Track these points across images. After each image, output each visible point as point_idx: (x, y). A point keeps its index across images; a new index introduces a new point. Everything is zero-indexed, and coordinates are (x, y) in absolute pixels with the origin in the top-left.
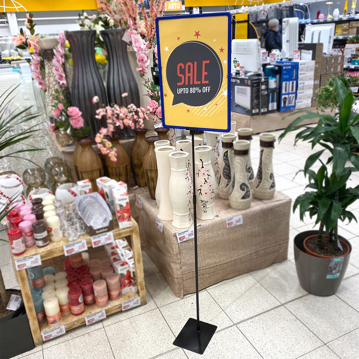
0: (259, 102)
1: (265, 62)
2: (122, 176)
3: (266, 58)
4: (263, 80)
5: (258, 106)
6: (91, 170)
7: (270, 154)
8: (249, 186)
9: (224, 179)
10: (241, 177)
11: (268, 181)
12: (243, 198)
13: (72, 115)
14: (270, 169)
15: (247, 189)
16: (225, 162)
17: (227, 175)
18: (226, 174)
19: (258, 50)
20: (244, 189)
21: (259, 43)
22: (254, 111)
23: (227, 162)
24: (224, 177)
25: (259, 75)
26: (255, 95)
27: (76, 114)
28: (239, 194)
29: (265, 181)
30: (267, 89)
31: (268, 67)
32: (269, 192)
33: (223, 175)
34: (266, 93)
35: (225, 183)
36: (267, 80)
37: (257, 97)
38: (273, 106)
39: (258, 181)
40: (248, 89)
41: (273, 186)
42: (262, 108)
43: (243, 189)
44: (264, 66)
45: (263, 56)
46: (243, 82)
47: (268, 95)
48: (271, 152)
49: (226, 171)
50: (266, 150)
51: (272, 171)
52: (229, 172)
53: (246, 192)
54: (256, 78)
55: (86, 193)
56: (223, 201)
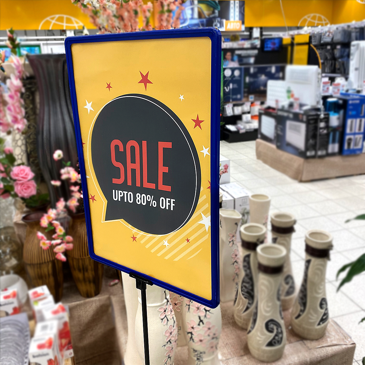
0: (316, 143)
1: (326, 94)
2: (87, 271)
3: (328, 89)
4: (322, 116)
5: (314, 147)
6: (39, 262)
7: (321, 267)
8: (282, 322)
9: (242, 297)
10: (268, 309)
11: (316, 311)
12: (270, 344)
13: (16, 178)
14: (320, 291)
15: (277, 329)
16: (245, 271)
17: (248, 292)
18: (246, 290)
19: (317, 80)
20: (273, 329)
21: (320, 70)
22: (309, 154)
23: (248, 271)
24: (243, 295)
25: (318, 110)
26: (311, 134)
27: (23, 177)
28: (263, 337)
29: (312, 311)
30: (327, 127)
31: (330, 100)
32: (316, 330)
33: (242, 291)
34: (325, 132)
35: (243, 304)
36: (327, 116)
37: (314, 136)
38: (334, 147)
39: (300, 308)
40: (303, 127)
41: (324, 319)
42: (320, 149)
43: (270, 329)
44: (325, 98)
45: (324, 87)
46: (296, 117)
47: (328, 135)
48: (324, 266)
49: (247, 285)
50: (315, 261)
51: (325, 294)
52: (250, 288)
53: (276, 335)
54: (313, 113)
55: (7, 314)
56: (239, 332)
